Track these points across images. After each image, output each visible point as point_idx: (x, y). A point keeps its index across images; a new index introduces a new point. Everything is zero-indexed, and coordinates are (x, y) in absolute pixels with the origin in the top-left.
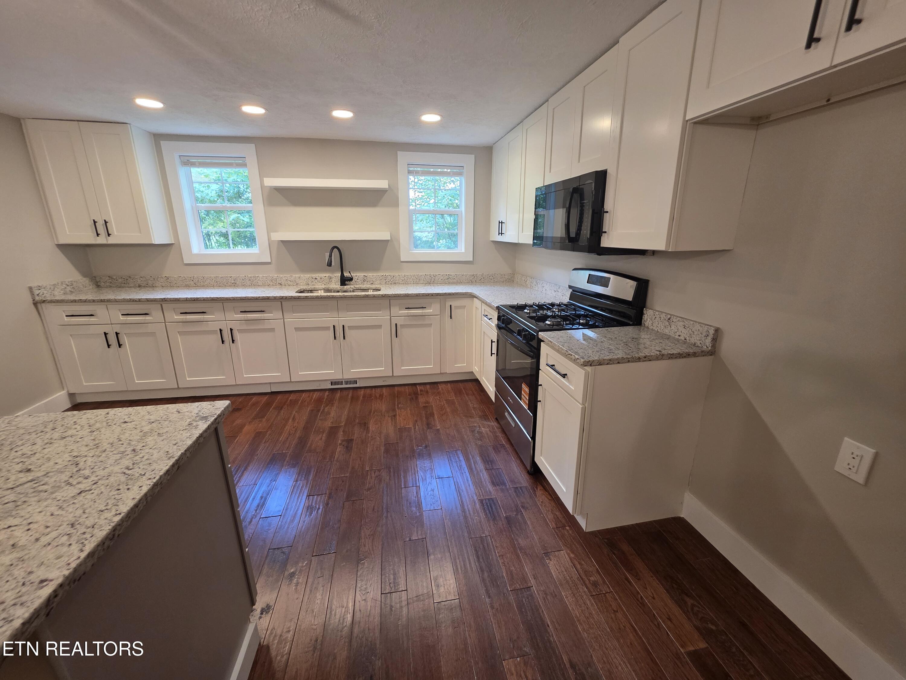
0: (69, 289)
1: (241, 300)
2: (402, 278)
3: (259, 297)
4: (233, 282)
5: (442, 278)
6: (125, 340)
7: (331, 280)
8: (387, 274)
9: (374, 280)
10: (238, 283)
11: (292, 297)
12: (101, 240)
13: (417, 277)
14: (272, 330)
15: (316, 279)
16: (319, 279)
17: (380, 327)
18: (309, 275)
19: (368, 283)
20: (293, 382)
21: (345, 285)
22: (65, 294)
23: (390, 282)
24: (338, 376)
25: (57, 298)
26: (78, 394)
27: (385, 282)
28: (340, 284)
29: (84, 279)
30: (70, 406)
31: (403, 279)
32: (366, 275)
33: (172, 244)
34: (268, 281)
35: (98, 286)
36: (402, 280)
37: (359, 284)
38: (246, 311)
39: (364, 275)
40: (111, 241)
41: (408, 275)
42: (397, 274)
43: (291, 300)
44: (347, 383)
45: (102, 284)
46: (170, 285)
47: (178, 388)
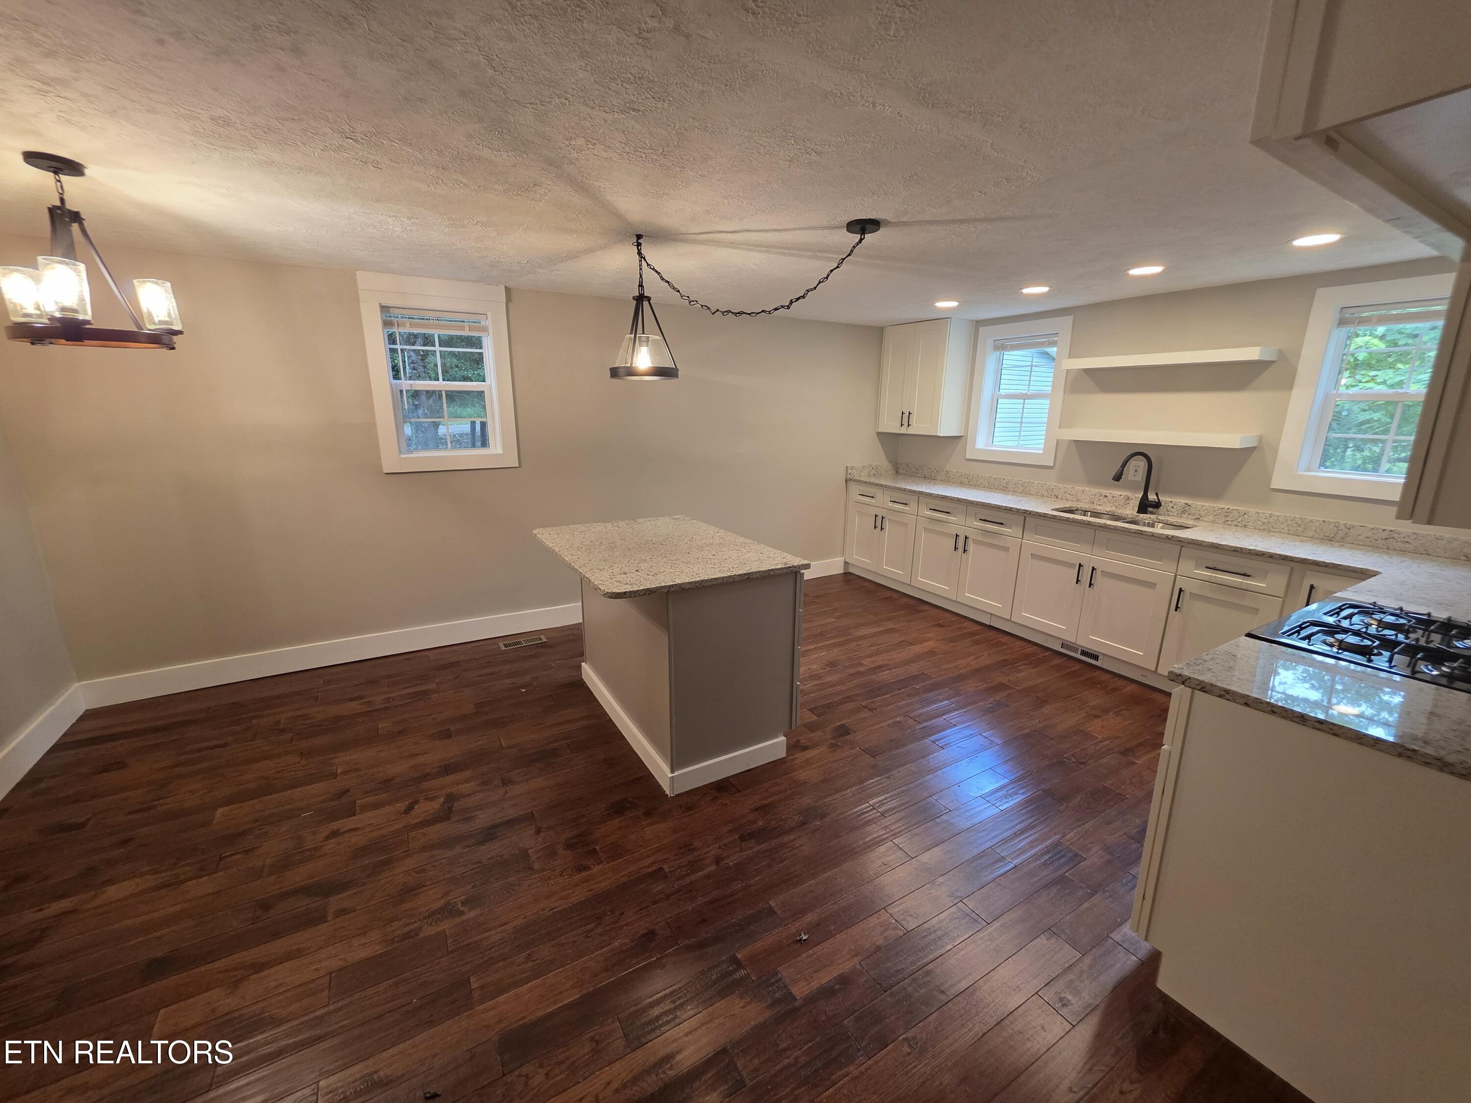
0: (873, 472)
1: (993, 507)
2: (1263, 520)
3: (1002, 506)
4: (1005, 485)
5: (1369, 534)
6: (887, 525)
7: (1128, 502)
8: (1232, 508)
9: (1202, 513)
10: (1009, 487)
11: (1037, 512)
12: (903, 430)
13: (1300, 522)
14: (1006, 549)
15: (1106, 496)
16: (1110, 498)
17: (1152, 585)
18: (1097, 490)
19: (1190, 517)
20: (1013, 622)
21: (1146, 513)
22: (869, 476)
23: (1235, 523)
24: (1070, 638)
25: (862, 479)
26: (853, 565)
27: (1224, 520)
28: (1136, 509)
29: (888, 464)
30: (842, 572)
31: (1266, 521)
32: (1189, 502)
33: (963, 436)
34: (1043, 491)
35: (897, 472)
36: (1264, 523)
37: (1173, 515)
38: (987, 519)
39: (1186, 502)
40: (911, 431)
41: (1278, 516)
42: (1252, 510)
43: (1036, 517)
44: (1084, 653)
45: (900, 471)
46: (948, 480)
47: (910, 585)
